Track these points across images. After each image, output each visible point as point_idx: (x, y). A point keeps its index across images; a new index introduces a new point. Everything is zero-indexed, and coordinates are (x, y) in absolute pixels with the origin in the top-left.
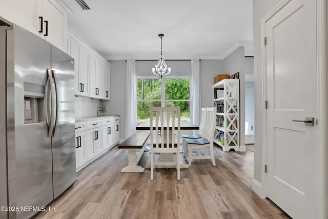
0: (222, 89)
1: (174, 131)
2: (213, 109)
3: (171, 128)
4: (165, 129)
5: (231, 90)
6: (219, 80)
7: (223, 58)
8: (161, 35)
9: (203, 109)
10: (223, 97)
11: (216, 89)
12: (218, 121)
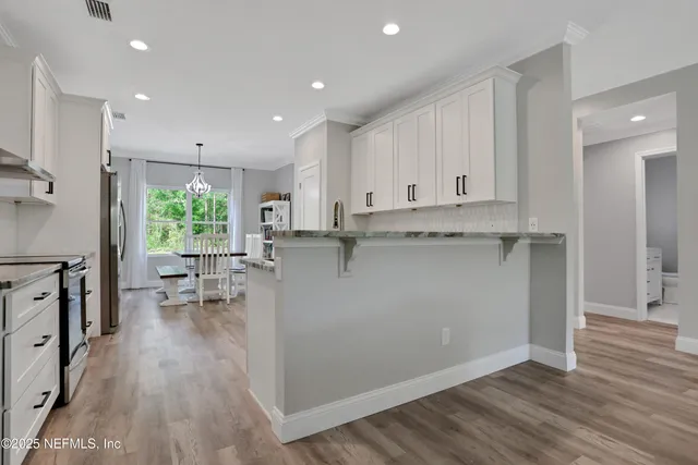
0: (271, 210)
1: (219, 259)
2: (260, 236)
3: (215, 255)
4: (210, 256)
5: (281, 213)
6: (268, 200)
7: (274, 169)
8: (200, 145)
9: (248, 236)
10: (272, 221)
11: (263, 209)
12: (265, 251)
